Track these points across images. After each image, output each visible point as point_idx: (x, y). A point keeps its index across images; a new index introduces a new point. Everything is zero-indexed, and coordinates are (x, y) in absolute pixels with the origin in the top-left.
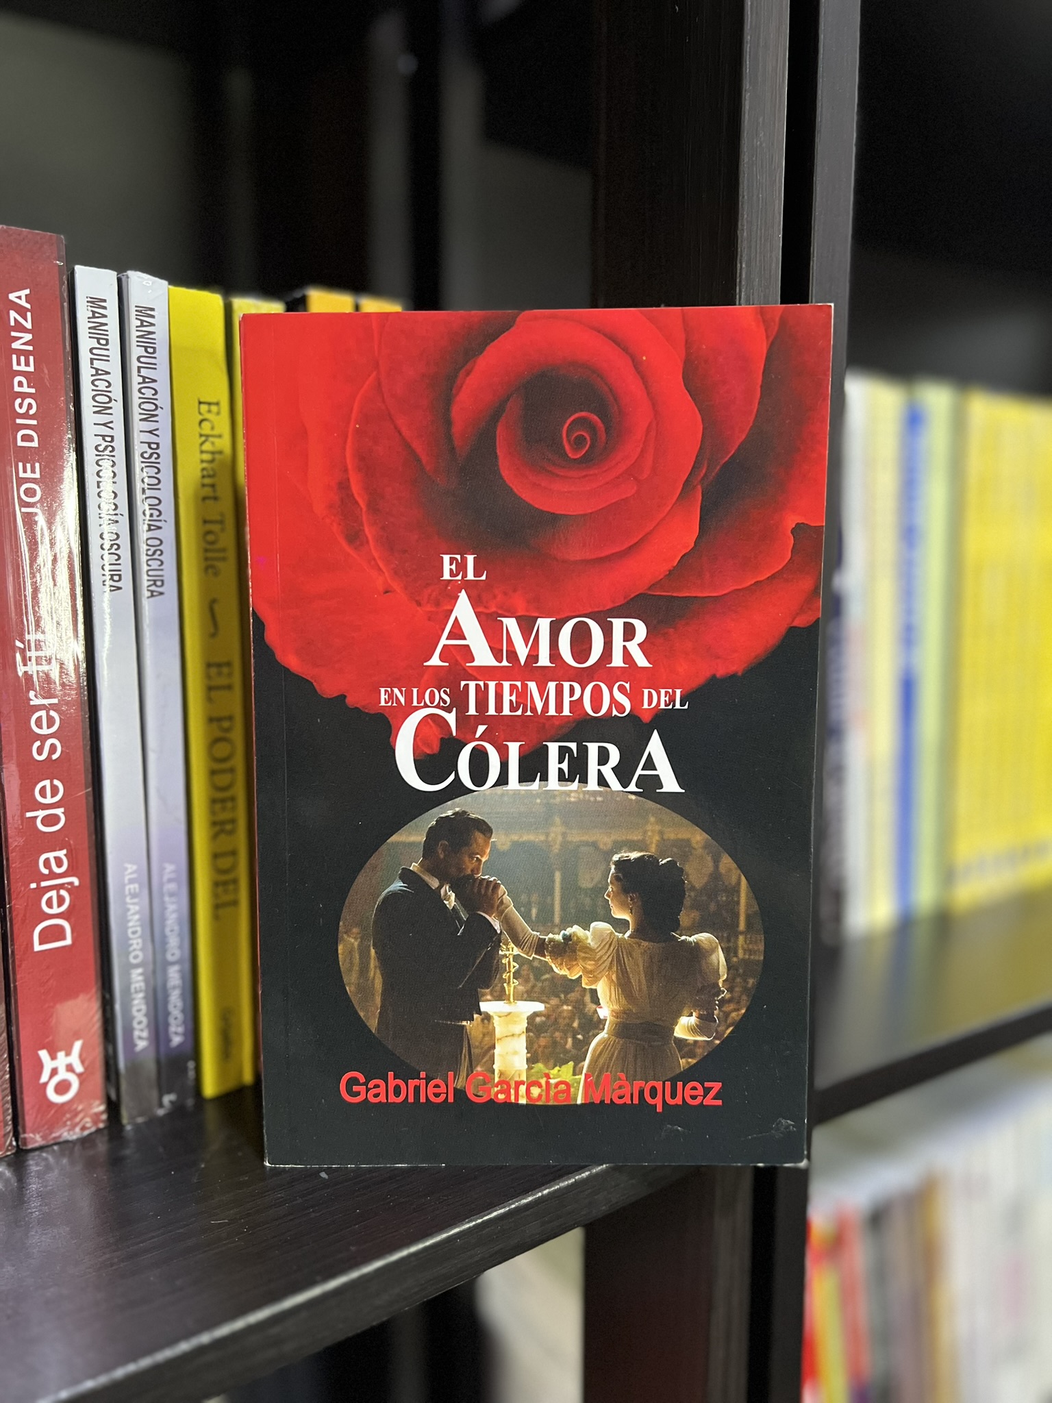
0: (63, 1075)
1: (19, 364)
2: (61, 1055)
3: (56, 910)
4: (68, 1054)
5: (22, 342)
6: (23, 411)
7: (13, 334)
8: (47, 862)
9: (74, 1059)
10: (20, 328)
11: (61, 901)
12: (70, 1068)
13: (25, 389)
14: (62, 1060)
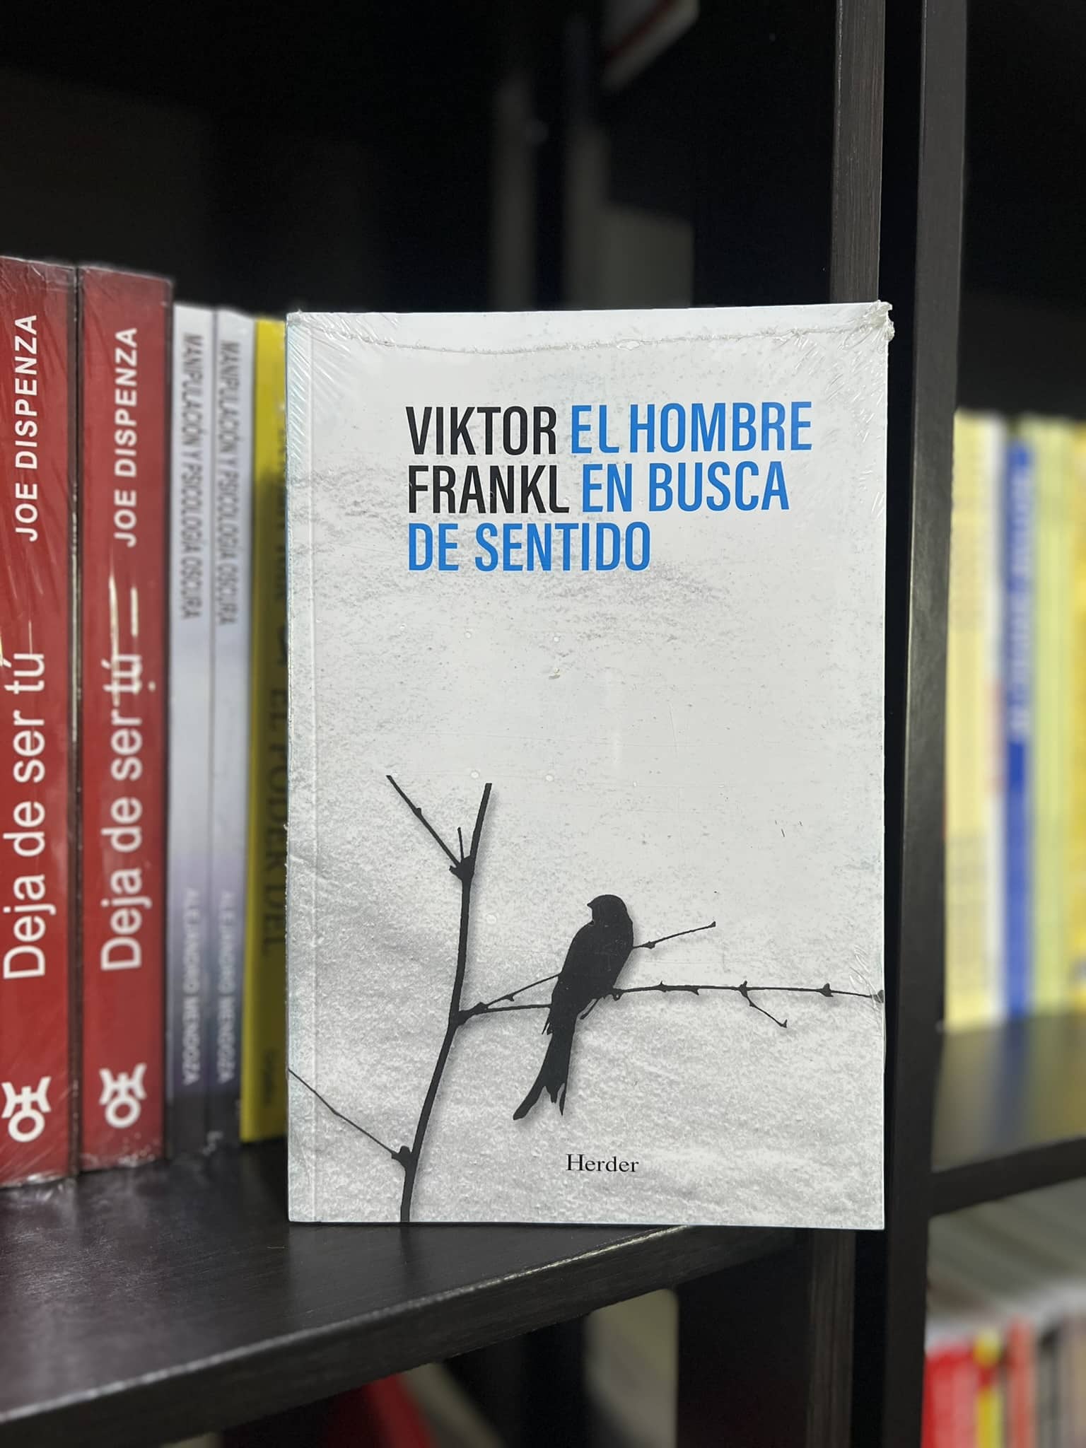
0: (124, 1098)
1: (122, 397)
2: (123, 1077)
3: (126, 929)
4: (130, 1075)
5: (126, 377)
6: (121, 442)
7: (119, 370)
8: (120, 882)
9: (136, 1082)
10: (124, 364)
11: (131, 920)
12: (131, 1092)
13: (127, 422)
14: (123, 1083)
